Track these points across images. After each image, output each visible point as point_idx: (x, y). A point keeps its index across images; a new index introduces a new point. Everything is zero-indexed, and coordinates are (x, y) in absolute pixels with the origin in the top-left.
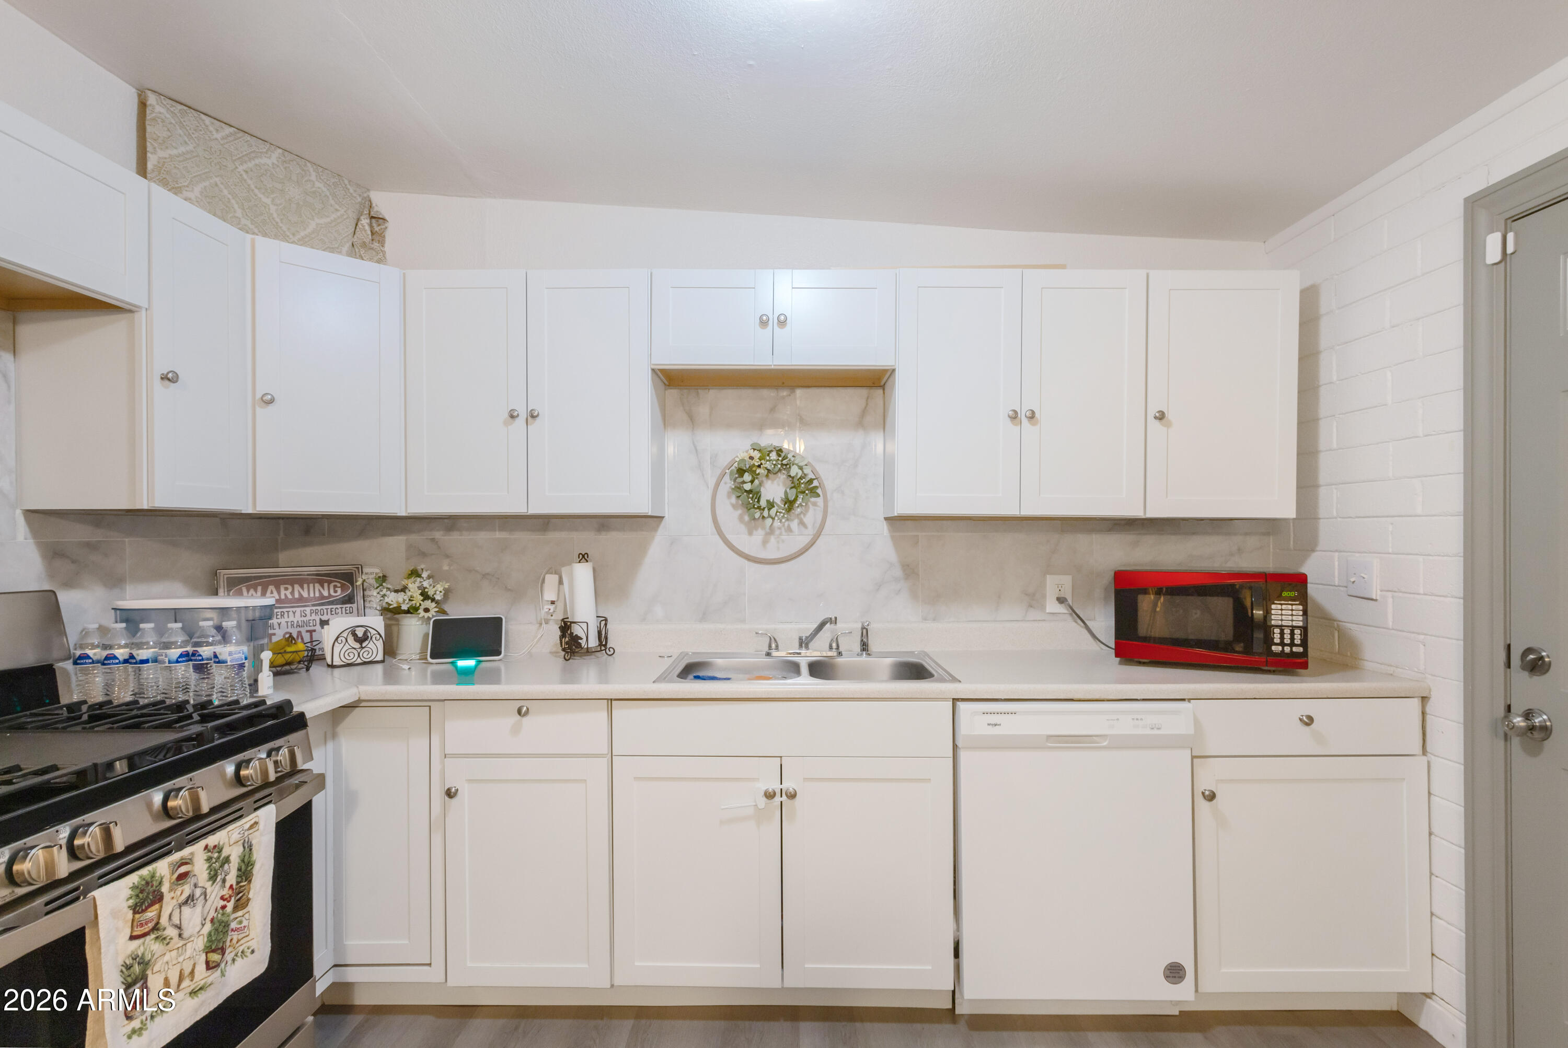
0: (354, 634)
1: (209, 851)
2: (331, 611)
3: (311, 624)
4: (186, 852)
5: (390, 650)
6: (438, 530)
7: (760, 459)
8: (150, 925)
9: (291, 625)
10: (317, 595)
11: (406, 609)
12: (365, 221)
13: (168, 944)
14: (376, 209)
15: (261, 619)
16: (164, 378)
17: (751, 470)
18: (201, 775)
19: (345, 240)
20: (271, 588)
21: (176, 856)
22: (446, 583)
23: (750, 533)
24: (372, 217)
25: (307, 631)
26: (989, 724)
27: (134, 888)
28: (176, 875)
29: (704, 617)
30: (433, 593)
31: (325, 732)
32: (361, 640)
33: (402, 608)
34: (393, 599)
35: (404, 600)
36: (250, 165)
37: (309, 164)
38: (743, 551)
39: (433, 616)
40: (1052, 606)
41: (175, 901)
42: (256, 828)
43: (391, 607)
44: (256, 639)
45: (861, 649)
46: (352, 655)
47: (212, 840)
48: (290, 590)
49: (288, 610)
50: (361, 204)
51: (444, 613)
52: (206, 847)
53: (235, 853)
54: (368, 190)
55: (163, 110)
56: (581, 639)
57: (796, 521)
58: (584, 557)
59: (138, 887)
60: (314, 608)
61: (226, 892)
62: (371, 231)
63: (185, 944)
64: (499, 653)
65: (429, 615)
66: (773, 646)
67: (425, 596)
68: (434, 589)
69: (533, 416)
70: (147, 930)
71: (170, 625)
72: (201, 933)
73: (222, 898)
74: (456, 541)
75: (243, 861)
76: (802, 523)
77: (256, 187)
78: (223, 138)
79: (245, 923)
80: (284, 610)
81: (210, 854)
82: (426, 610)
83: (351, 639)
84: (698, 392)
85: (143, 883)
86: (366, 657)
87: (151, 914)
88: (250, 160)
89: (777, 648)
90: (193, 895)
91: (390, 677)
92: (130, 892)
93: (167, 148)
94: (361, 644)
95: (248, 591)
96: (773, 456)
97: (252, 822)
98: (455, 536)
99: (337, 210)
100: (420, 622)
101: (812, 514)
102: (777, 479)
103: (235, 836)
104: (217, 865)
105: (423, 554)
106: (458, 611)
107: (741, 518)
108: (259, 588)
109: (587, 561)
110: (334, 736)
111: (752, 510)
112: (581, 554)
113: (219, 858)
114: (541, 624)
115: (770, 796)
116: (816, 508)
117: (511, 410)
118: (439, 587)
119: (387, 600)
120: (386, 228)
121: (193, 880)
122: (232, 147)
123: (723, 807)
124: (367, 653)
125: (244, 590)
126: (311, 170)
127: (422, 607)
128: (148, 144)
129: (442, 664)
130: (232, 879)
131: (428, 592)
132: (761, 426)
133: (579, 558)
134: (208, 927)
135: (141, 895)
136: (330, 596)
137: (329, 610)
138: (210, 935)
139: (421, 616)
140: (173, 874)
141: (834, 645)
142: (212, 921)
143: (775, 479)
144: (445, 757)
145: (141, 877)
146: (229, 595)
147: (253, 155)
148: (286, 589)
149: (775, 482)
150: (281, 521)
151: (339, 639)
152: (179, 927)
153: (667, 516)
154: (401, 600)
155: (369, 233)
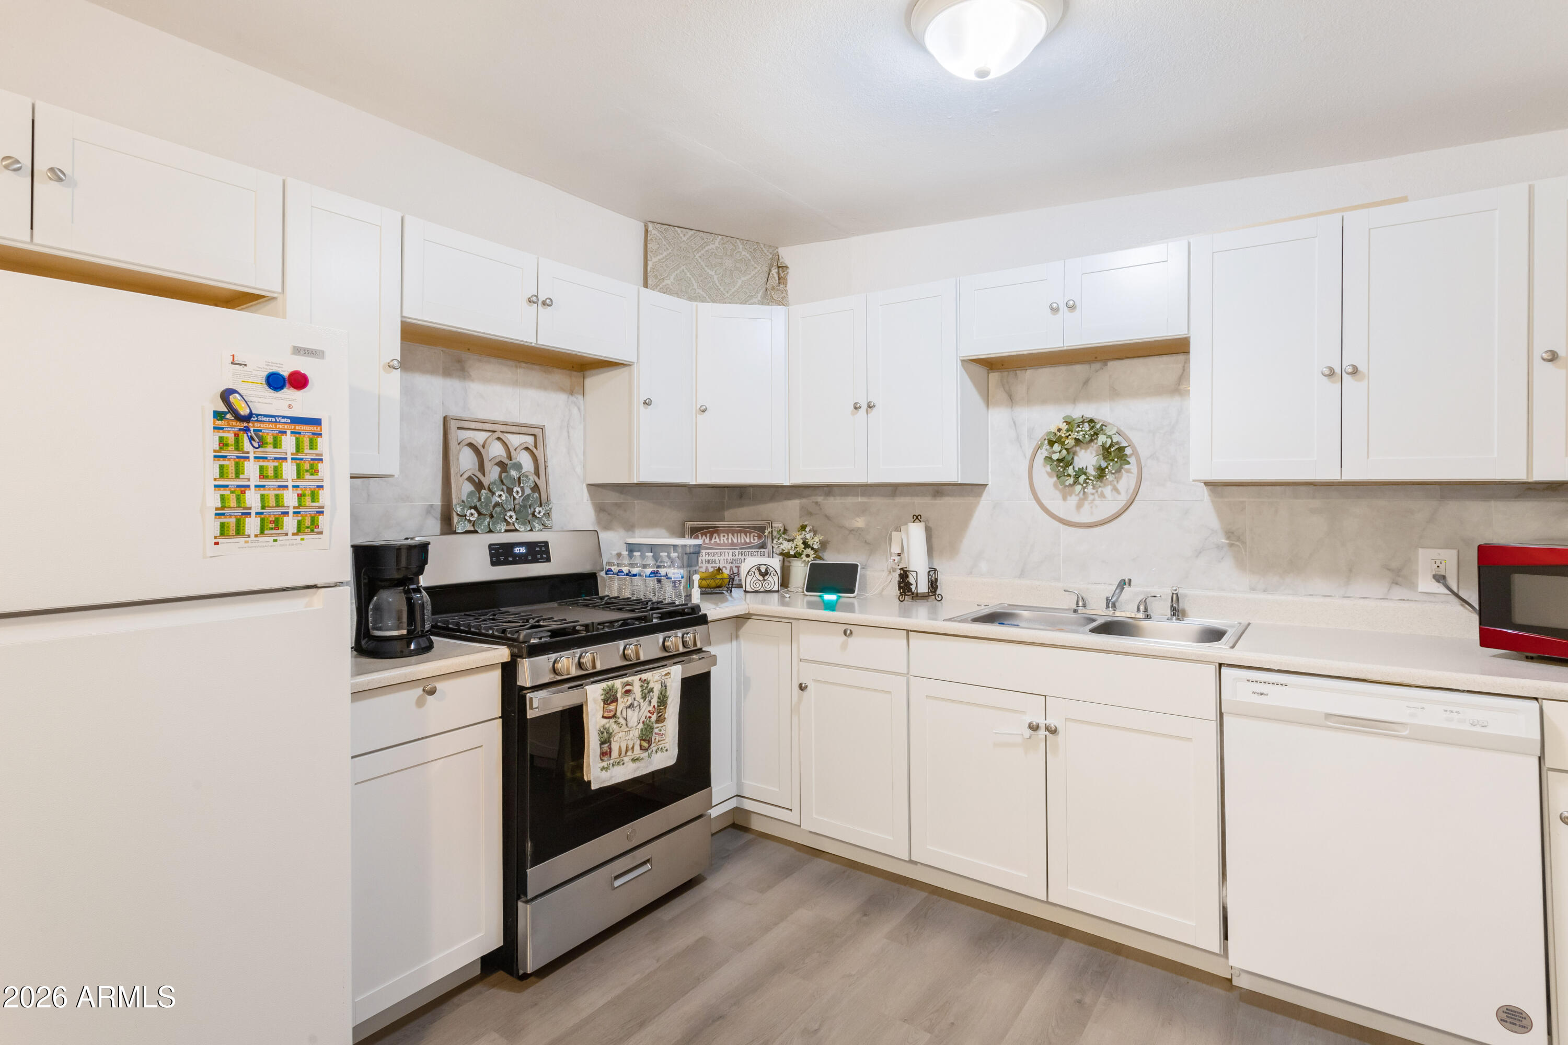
0: (759, 570)
1: (642, 682)
2: (751, 553)
3: (738, 562)
4: (630, 679)
5: (785, 582)
6: (820, 496)
7: (1067, 431)
8: (612, 713)
9: (727, 561)
10: (743, 541)
11: (793, 554)
12: (774, 271)
13: (621, 727)
14: (781, 260)
15: (694, 553)
16: (645, 403)
17: (1059, 441)
18: (644, 640)
19: (760, 288)
20: (715, 535)
21: (625, 680)
22: (821, 536)
23: (1065, 499)
24: (779, 267)
25: (736, 567)
26: (1253, 693)
27: (604, 690)
28: (624, 690)
29: (1022, 574)
30: (812, 543)
31: (731, 633)
32: (764, 575)
33: (791, 553)
34: (786, 546)
35: (792, 547)
36: (703, 252)
37: (738, 241)
38: (1059, 515)
39: (812, 561)
40: (1427, 584)
41: (623, 704)
42: (669, 676)
43: (784, 552)
44: (691, 566)
45: (1171, 614)
46: (758, 585)
47: (644, 676)
48: (726, 537)
49: (724, 551)
50: (772, 259)
51: (821, 558)
52: (640, 679)
53: (657, 688)
54: (777, 248)
55: (656, 232)
56: (912, 585)
57: (1109, 488)
58: (917, 518)
59: (606, 690)
60: (741, 551)
61: (651, 708)
62: (779, 277)
63: (629, 731)
64: (852, 591)
65: (809, 559)
66: (1081, 604)
67: (806, 545)
68: (813, 540)
69: (870, 406)
70: (610, 715)
71: (647, 554)
72: (637, 727)
73: (649, 711)
74: (833, 504)
75: (661, 693)
76: (1115, 489)
77: (706, 266)
78: (688, 239)
79: (663, 732)
80: (722, 551)
81: (642, 683)
82: (808, 556)
83: (757, 573)
84: (1016, 373)
85: (609, 689)
86: (767, 587)
87: (612, 707)
88: (702, 249)
89: (1084, 606)
90: (633, 705)
91: (783, 602)
92: (602, 692)
93: (657, 255)
94: (764, 578)
95: (702, 537)
96: (1086, 427)
97: (667, 672)
98: (831, 500)
99: (755, 268)
100: (803, 565)
101: (1126, 481)
102: (1091, 448)
103: (657, 677)
104: (646, 691)
105: (810, 514)
106: (831, 558)
107: (1055, 486)
108: (708, 535)
109: (920, 522)
110: (737, 637)
111: (1063, 477)
112: (915, 515)
113: (647, 687)
114: (890, 572)
115: (1034, 728)
116: (1129, 474)
117: (855, 403)
118: (816, 539)
119: (782, 547)
120: (788, 272)
121: (633, 696)
122: (692, 244)
123: (994, 731)
124: (767, 584)
125: (700, 535)
126: (739, 244)
127: (804, 554)
128: (648, 256)
129: (814, 596)
130: (655, 702)
131: (808, 542)
132: (1074, 400)
133: (913, 518)
134: (641, 726)
135: (607, 695)
136: (751, 543)
137: (750, 553)
138: (642, 730)
139: (803, 560)
140: (623, 689)
141: (1142, 608)
142: (643, 722)
143: (1088, 448)
144: (801, 661)
145: (607, 685)
146: (691, 538)
147: (705, 245)
148: (724, 536)
149: (1089, 451)
150: (726, 489)
151: (750, 573)
152: (626, 720)
153: (990, 483)
154: (789, 547)
155: (777, 278)
